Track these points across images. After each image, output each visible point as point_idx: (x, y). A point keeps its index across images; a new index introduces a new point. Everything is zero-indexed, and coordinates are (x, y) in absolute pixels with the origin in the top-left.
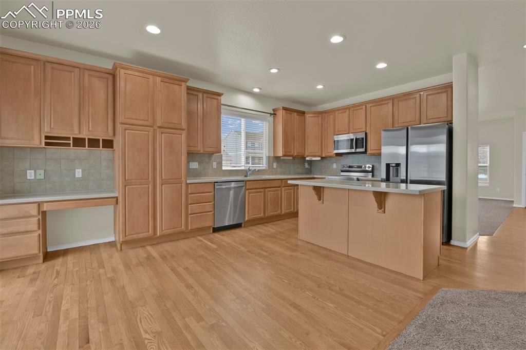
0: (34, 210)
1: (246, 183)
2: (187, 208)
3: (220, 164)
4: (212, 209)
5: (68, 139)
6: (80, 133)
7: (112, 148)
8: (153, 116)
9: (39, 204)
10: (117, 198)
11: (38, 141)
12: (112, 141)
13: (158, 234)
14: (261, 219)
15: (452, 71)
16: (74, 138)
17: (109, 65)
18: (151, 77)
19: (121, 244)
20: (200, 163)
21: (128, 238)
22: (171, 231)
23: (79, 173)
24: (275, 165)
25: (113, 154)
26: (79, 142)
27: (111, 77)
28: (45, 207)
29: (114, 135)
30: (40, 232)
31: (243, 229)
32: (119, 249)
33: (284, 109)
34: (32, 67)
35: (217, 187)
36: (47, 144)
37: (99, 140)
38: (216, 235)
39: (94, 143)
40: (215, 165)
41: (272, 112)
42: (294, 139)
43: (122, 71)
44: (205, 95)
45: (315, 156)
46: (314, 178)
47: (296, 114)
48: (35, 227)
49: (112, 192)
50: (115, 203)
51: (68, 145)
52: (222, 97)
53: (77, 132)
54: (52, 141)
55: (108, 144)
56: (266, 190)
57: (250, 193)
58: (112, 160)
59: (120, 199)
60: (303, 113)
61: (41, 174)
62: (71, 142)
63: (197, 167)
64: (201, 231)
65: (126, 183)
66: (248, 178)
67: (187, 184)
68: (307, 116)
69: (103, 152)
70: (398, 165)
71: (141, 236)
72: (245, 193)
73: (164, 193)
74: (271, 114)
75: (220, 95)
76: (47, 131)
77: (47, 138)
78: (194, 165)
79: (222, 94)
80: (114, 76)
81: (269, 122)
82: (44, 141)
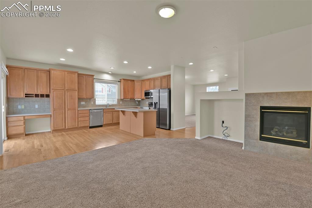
0: (22, 118)
1: (103, 110)
2: (78, 119)
3: (95, 102)
4: (88, 120)
5: (33, 95)
6: (37, 92)
7: (49, 97)
8: (64, 86)
9: (24, 117)
10: (51, 115)
11: (23, 96)
12: (49, 95)
13: (67, 128)
14: (111, 124)
15: (170, 70)
16: (35, 94)
17: (47, 68)
18: (63, 72)
19: (53, 131)
20: (86, 102)
21: (55, 129)
22: (72, 127)
23: (37, 106)
24: (121, 103)
25: (50, 99)
26: (37, 96)
27: (48, 72)
28: (26, 118)
29: (50, 93)
30: (24, 126)
31: (103, 127)
32: (52, 132)
33: (123, 79)
34: (20, 71)
35: (90, 111)
36: (26, 97)
37: (44, 95)
38: (91, 129)
39: (42, 96)
40: (92, 103)
41: (120, 81)
42: (129, 92)
43: (53, 71)
44: (87, 76)
45: (139, 99)
46: (137, 108)
47: (129, 81)
48: (23, 124)
49: (50, 113)
50: (50, 117)
51: (33, 97)
52: (94, 77)
53: (36, 92)
54: (27, 96)
55: (48, 96)
56: (114, 112)
57: (105, 114)
58: (49, 102)
59: (52, 115)
60: (134, 81)
61: (23, 107)
62: (34, 96)
63: (84, 104)
64: (84, 127)
65: (54, 110)
66: (107, 108)
67: (78, 110)
68: (135, 82)
69: (45, 99)
70: (157, 103)
71: (60, 128)
72: (103, 114)
73: (69, 114)
74: (119, 81)
75: (93, 76)
76: (26, 92)
77: (26, 94)
78: (83, 103)
79: (94, 75)
80: (50, 72)
81: (118, 84)
82: (25, 95)
